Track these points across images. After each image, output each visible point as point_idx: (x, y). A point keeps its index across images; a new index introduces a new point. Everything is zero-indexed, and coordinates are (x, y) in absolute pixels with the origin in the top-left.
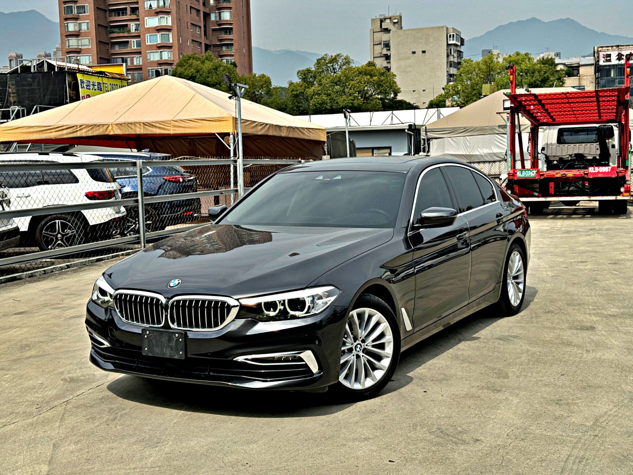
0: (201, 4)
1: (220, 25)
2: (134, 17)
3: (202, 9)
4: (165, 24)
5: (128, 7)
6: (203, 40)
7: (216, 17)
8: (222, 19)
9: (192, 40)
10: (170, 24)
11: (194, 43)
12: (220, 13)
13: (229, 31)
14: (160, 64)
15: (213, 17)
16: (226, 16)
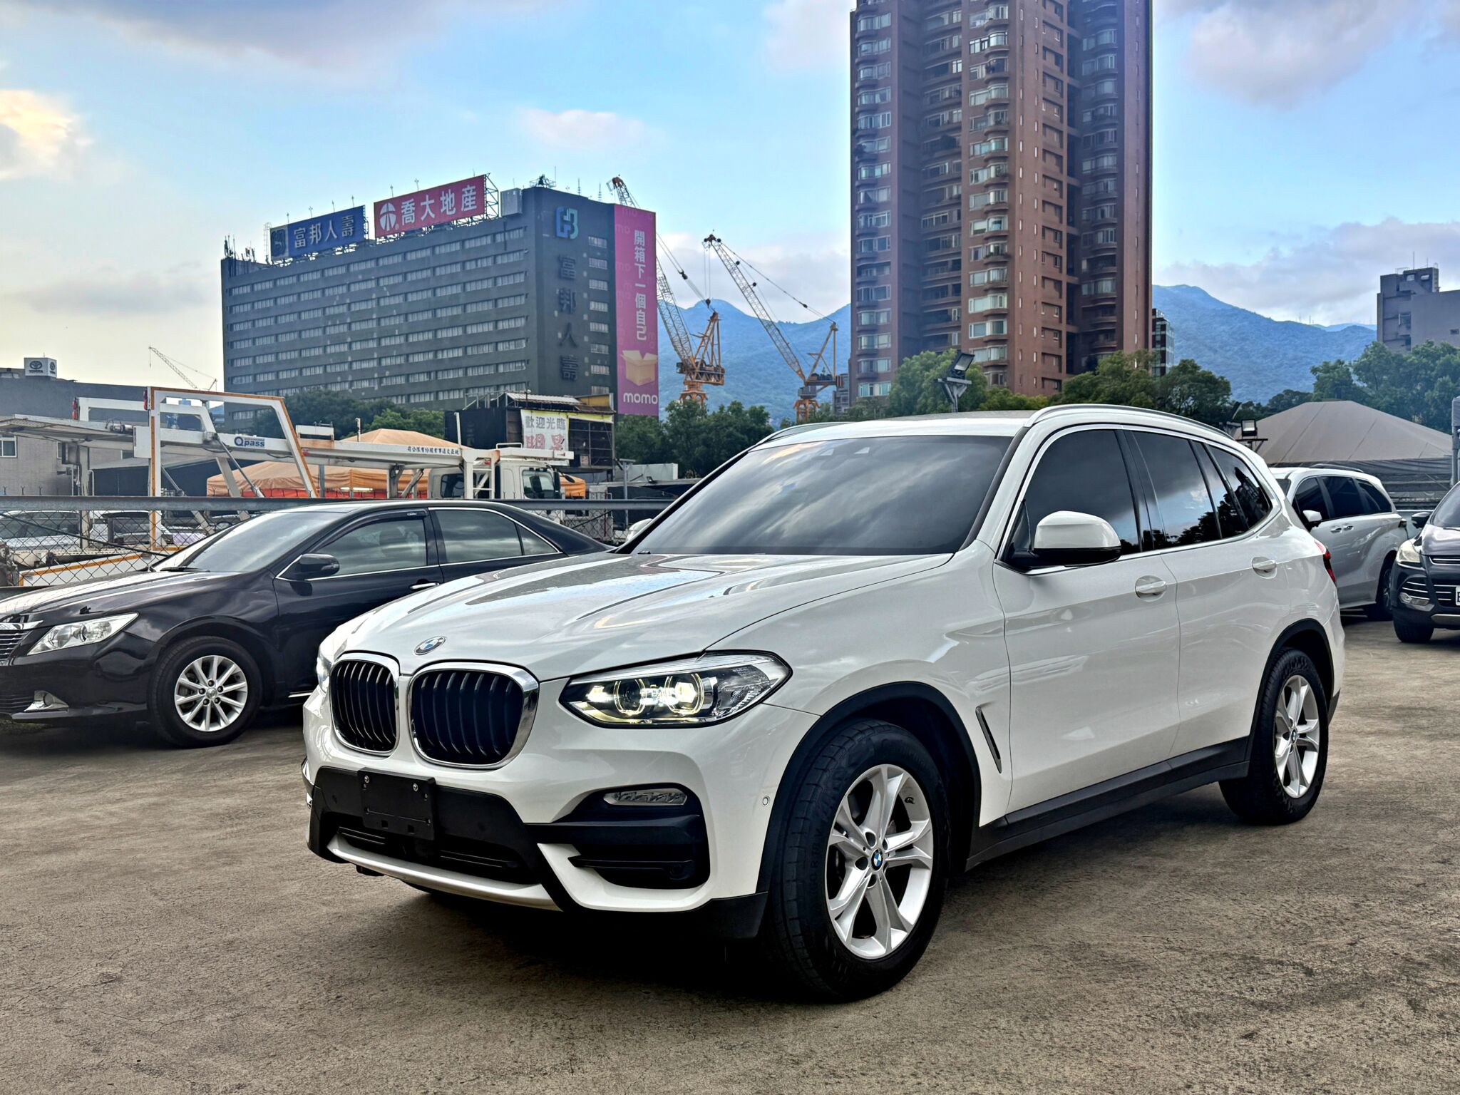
0: (1064, 270)
1: (1096, 301)
2: (955, 299)
3: (1065, 278)
4: (998, 307)
5: (949, 284)
6: (1064, 328)
7: (1089, 289)
8: (1099, 291)
9: (1044, 329)
10: (1005, 305)
11: (1046, 332)
12: (1096, 283)
13: (1110, 310)
14: (987, 367)
15: (1085, 291)
16: (1106, 286)
